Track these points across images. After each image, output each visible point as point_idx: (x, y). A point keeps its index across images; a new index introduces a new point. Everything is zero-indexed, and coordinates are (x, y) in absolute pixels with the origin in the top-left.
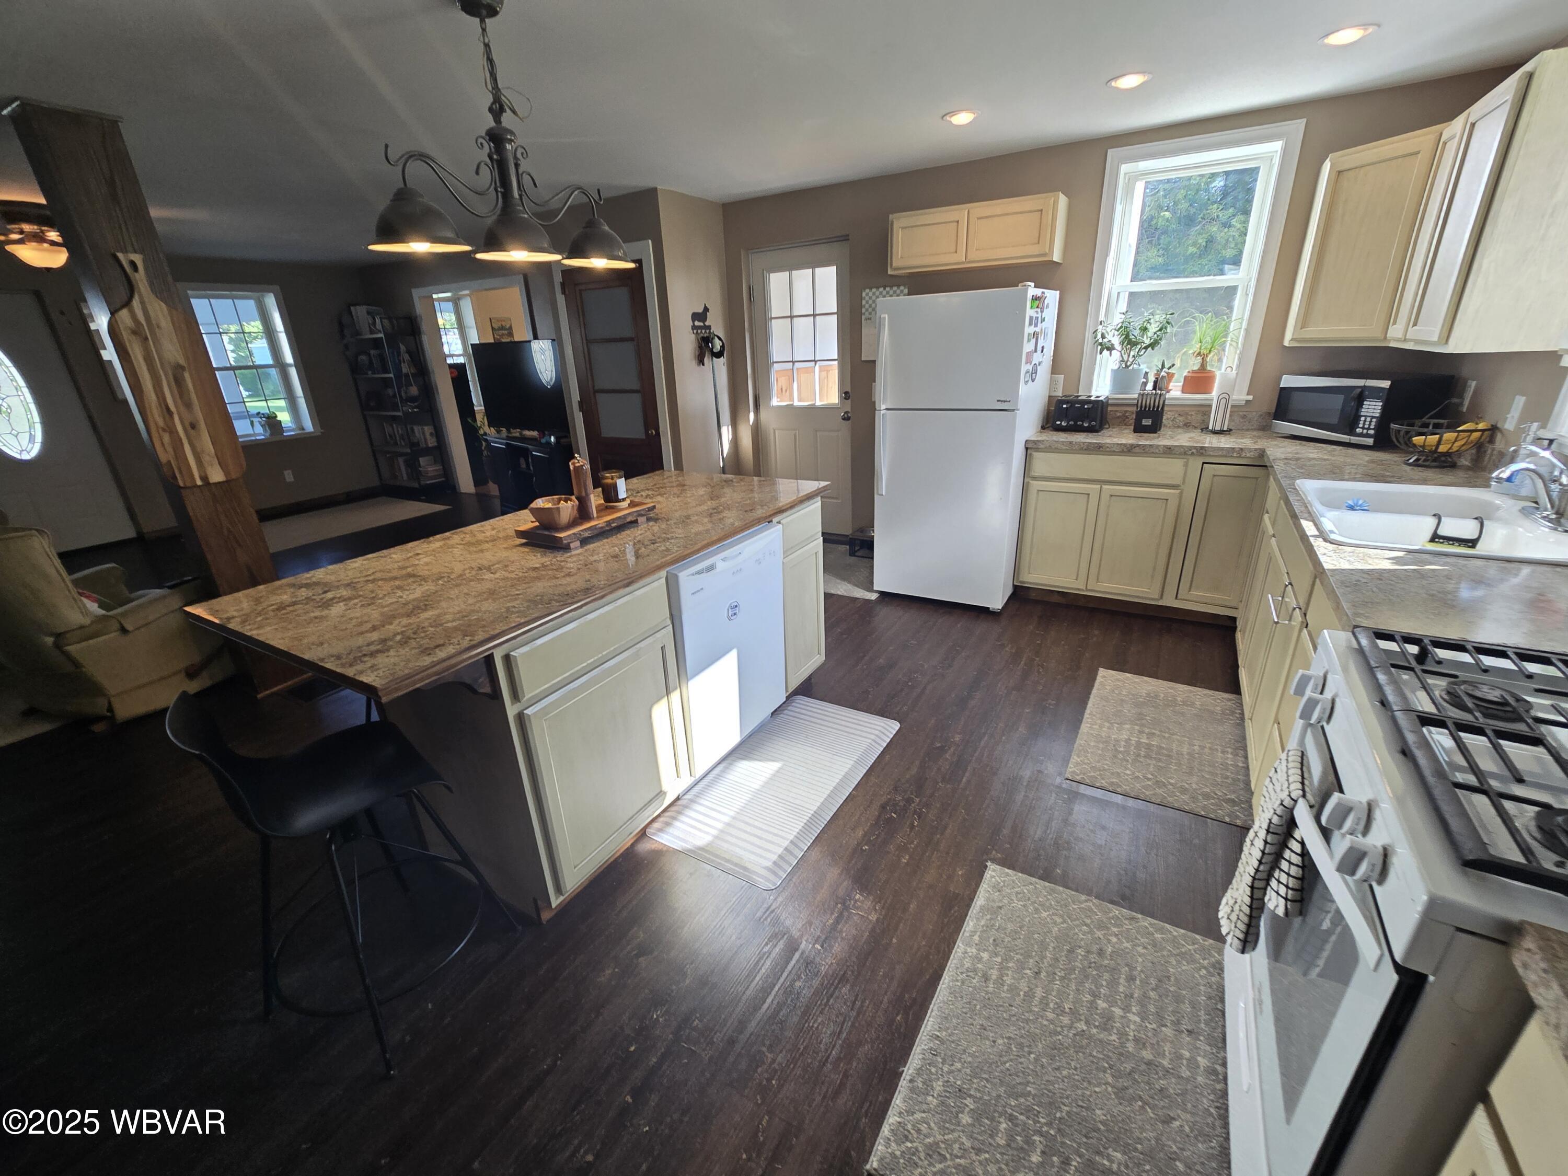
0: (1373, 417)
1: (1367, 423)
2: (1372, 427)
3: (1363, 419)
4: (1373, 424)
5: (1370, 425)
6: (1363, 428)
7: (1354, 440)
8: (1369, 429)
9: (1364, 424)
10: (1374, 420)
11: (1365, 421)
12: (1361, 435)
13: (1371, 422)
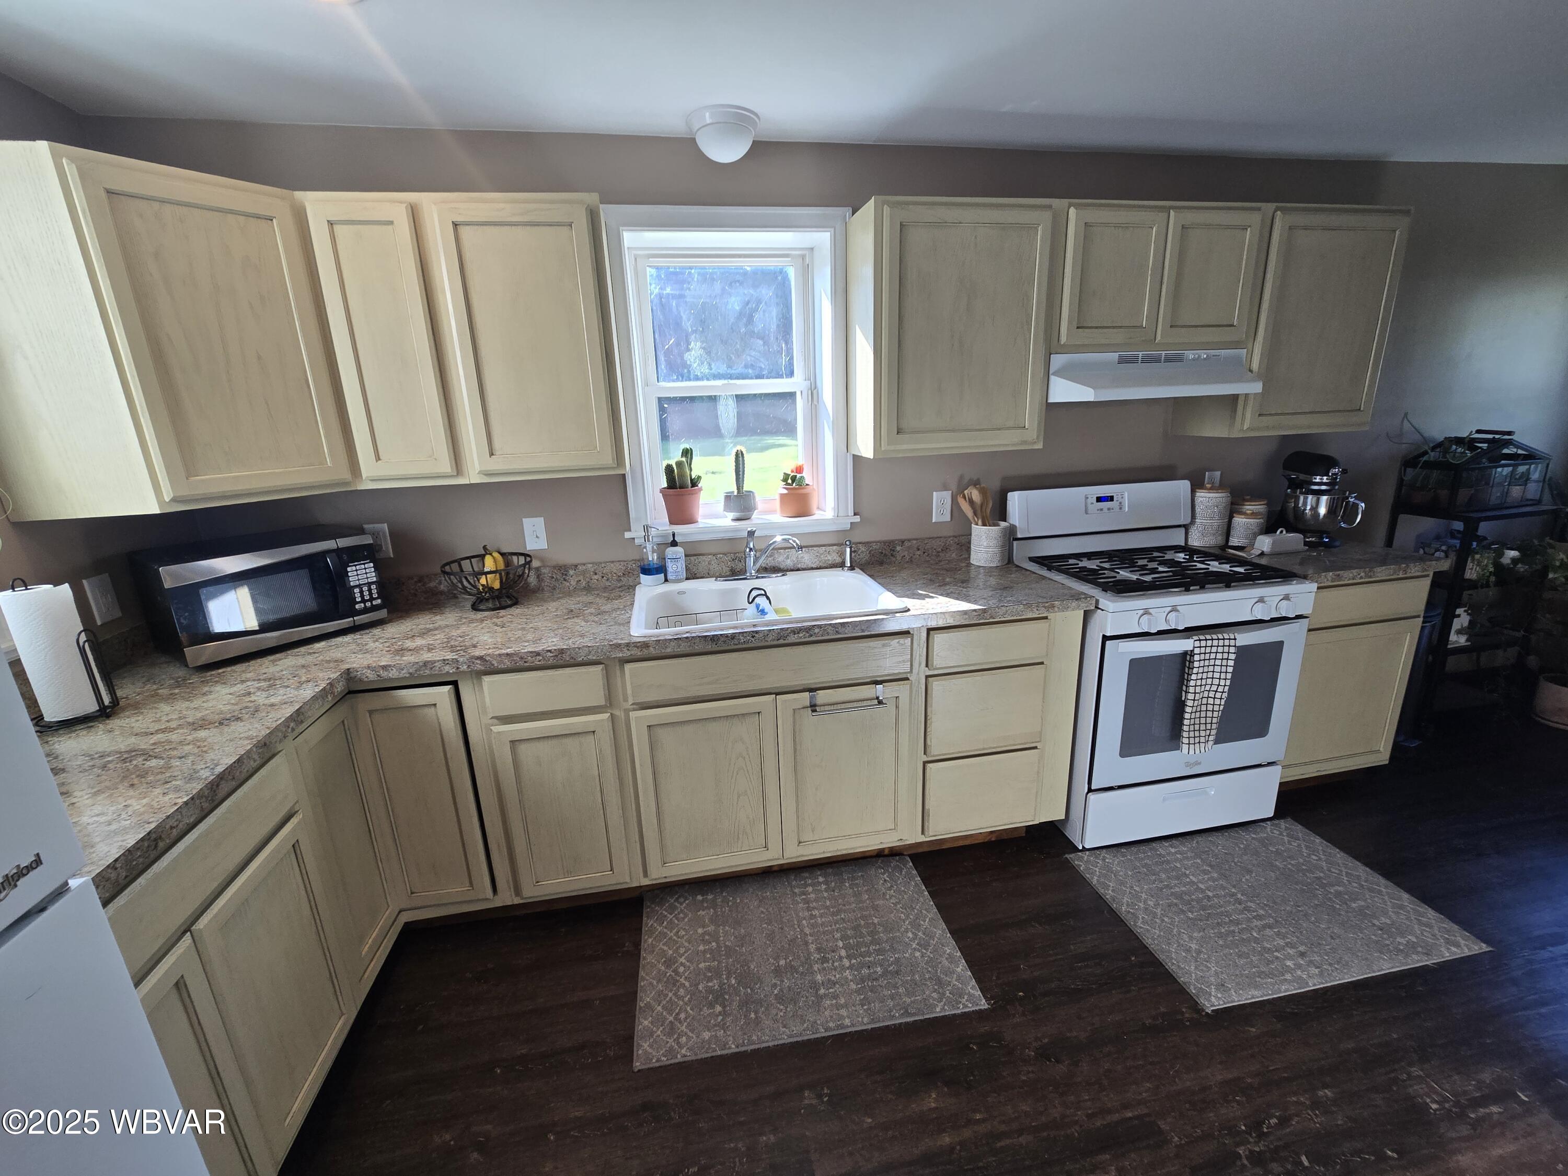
0: (369, 584)
1: (366, 593)
2: (375, 596)
3: (357, 590)
4: (374, 591)
5: (371, 594)
6: (364, 601)
7: (360, 619)
8: (372, 599)
9: (362, 596)
10: (373, 587)
11: (361, 592)
12: (365, 611)
13: (370, 590)
